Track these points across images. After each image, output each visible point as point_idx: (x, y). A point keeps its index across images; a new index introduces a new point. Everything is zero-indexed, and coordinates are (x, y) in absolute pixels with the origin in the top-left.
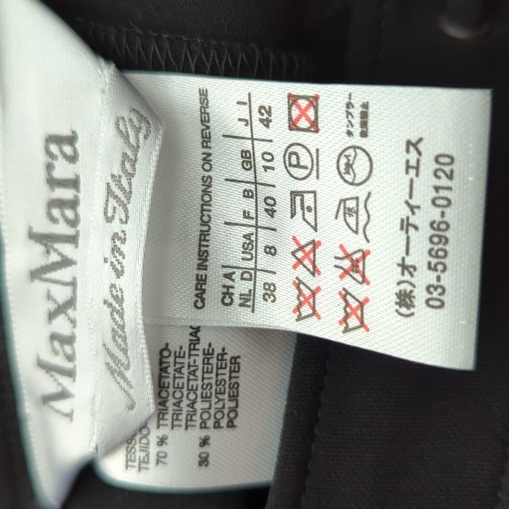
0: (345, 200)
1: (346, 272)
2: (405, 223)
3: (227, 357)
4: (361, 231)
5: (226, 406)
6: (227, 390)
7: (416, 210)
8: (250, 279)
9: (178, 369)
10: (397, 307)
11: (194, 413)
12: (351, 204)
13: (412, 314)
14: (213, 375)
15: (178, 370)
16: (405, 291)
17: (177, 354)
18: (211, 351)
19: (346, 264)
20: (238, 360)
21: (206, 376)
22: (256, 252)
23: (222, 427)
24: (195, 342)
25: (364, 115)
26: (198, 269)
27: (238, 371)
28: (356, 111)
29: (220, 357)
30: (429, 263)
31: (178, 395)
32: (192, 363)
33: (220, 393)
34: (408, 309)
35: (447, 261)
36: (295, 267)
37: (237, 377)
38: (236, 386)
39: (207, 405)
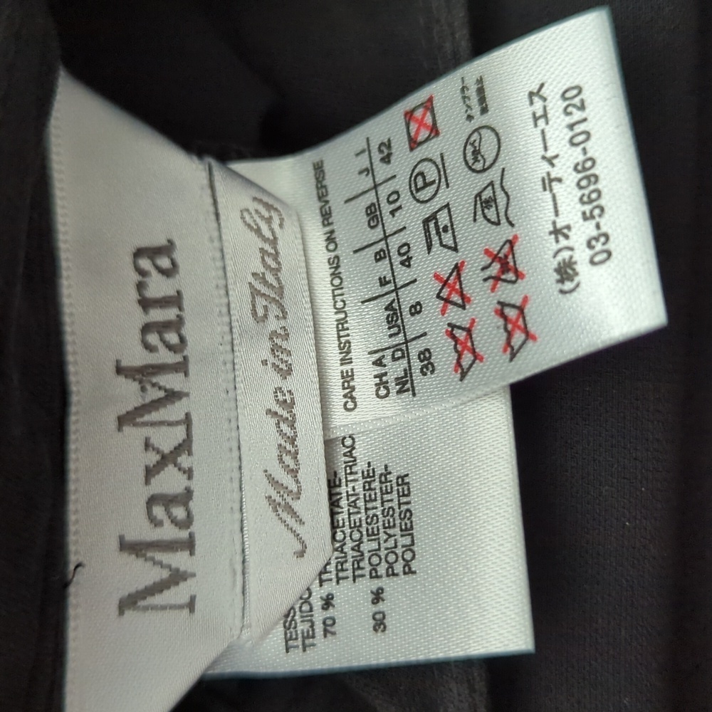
0: (479, 195)
1: (497, 279)
2: (547, 182)
4: (503, 221)
5: (399, 544)
6: (398, 522)
7: (555, 161)
8: (403, 357)
10: (560, 286)
12: (487, 194)
13: (578, 285)
14: (378, 503)
16: (564, 260)
19: (496, 268)
20: (407, 480)
21: (370, 505)
22: (403, 322)
23: (397, 575)
24: (350, 464)
25: (481, 91)
26: (342, 364)
27: (408, 495)
28: (472, 92)
29: (383, 479)
30: (584, 213)
34: (572, 280)
35: (602, 202)
36: (443, 312)
37: (408, 503)
38: (408, 514)
39: (374, 545)
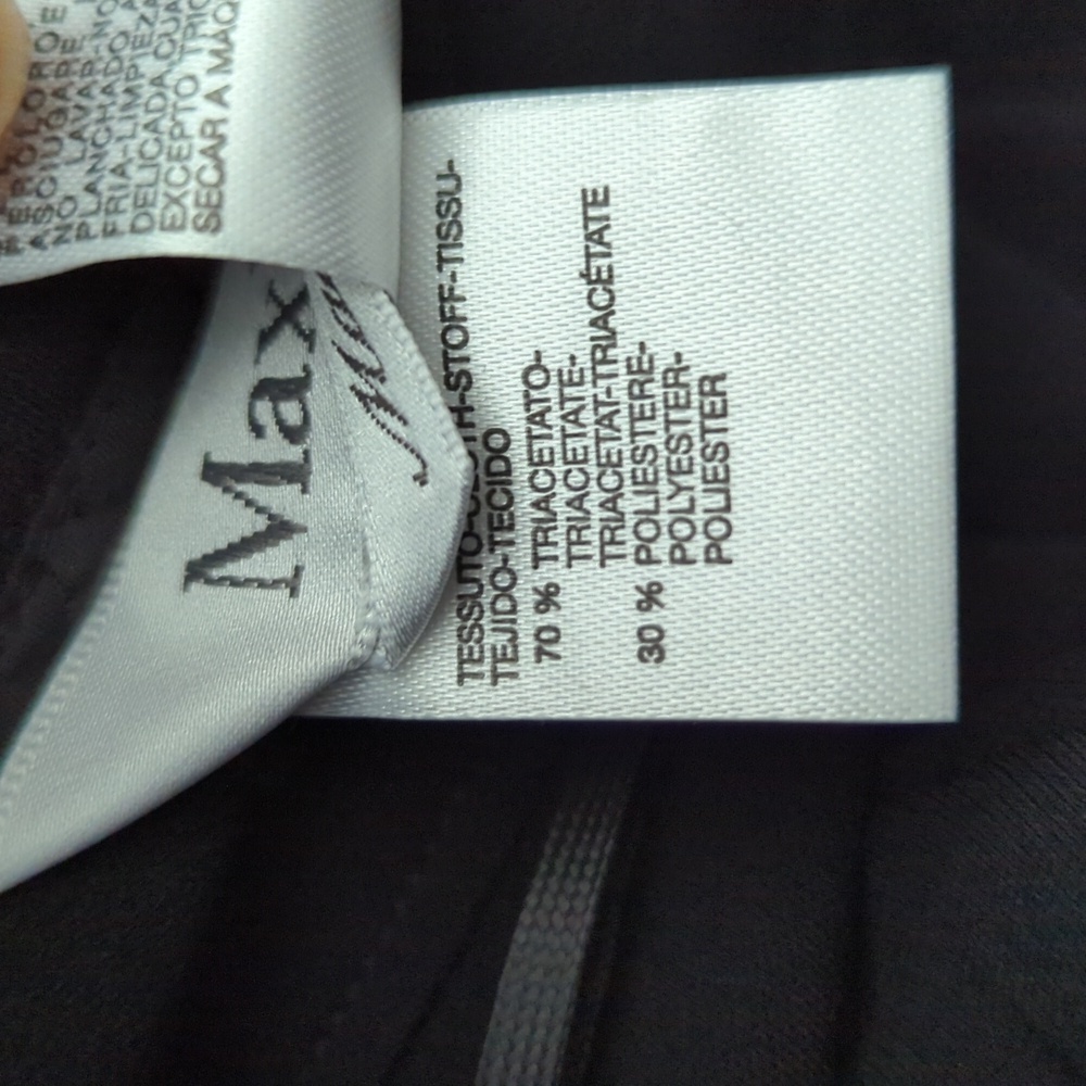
3: (691, 378)
9: (570, 414)
11: (619, 524)
15: (572, 417)
17: (565, 377)
18: (646, 366)
31: (576, 478)
32: (602, 397)
33: (680, 472)
